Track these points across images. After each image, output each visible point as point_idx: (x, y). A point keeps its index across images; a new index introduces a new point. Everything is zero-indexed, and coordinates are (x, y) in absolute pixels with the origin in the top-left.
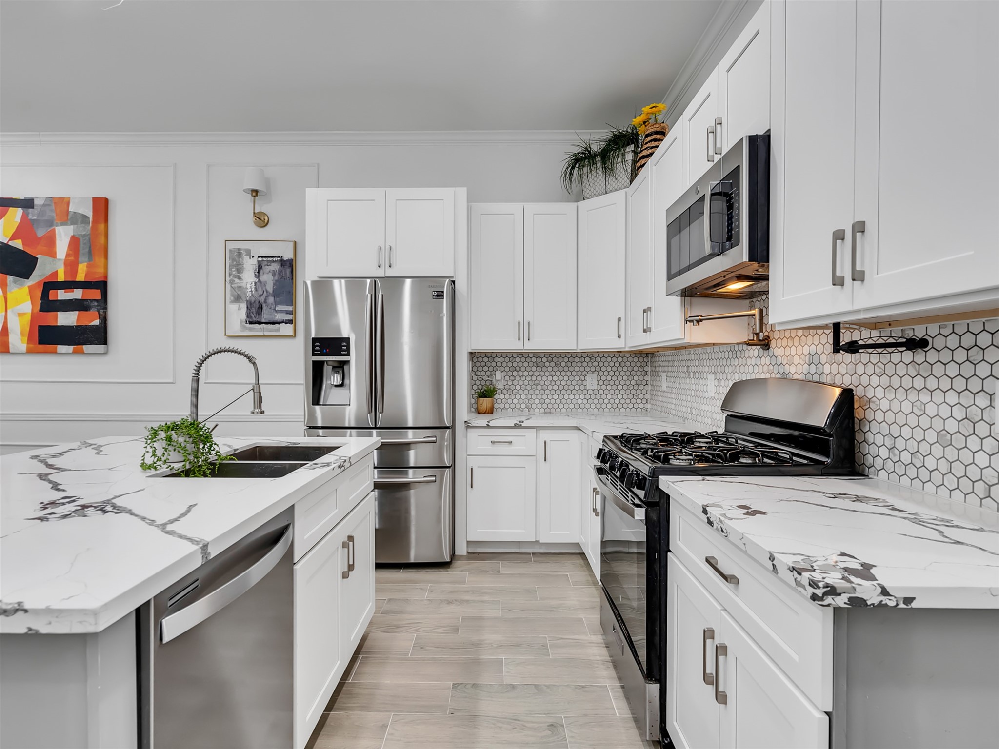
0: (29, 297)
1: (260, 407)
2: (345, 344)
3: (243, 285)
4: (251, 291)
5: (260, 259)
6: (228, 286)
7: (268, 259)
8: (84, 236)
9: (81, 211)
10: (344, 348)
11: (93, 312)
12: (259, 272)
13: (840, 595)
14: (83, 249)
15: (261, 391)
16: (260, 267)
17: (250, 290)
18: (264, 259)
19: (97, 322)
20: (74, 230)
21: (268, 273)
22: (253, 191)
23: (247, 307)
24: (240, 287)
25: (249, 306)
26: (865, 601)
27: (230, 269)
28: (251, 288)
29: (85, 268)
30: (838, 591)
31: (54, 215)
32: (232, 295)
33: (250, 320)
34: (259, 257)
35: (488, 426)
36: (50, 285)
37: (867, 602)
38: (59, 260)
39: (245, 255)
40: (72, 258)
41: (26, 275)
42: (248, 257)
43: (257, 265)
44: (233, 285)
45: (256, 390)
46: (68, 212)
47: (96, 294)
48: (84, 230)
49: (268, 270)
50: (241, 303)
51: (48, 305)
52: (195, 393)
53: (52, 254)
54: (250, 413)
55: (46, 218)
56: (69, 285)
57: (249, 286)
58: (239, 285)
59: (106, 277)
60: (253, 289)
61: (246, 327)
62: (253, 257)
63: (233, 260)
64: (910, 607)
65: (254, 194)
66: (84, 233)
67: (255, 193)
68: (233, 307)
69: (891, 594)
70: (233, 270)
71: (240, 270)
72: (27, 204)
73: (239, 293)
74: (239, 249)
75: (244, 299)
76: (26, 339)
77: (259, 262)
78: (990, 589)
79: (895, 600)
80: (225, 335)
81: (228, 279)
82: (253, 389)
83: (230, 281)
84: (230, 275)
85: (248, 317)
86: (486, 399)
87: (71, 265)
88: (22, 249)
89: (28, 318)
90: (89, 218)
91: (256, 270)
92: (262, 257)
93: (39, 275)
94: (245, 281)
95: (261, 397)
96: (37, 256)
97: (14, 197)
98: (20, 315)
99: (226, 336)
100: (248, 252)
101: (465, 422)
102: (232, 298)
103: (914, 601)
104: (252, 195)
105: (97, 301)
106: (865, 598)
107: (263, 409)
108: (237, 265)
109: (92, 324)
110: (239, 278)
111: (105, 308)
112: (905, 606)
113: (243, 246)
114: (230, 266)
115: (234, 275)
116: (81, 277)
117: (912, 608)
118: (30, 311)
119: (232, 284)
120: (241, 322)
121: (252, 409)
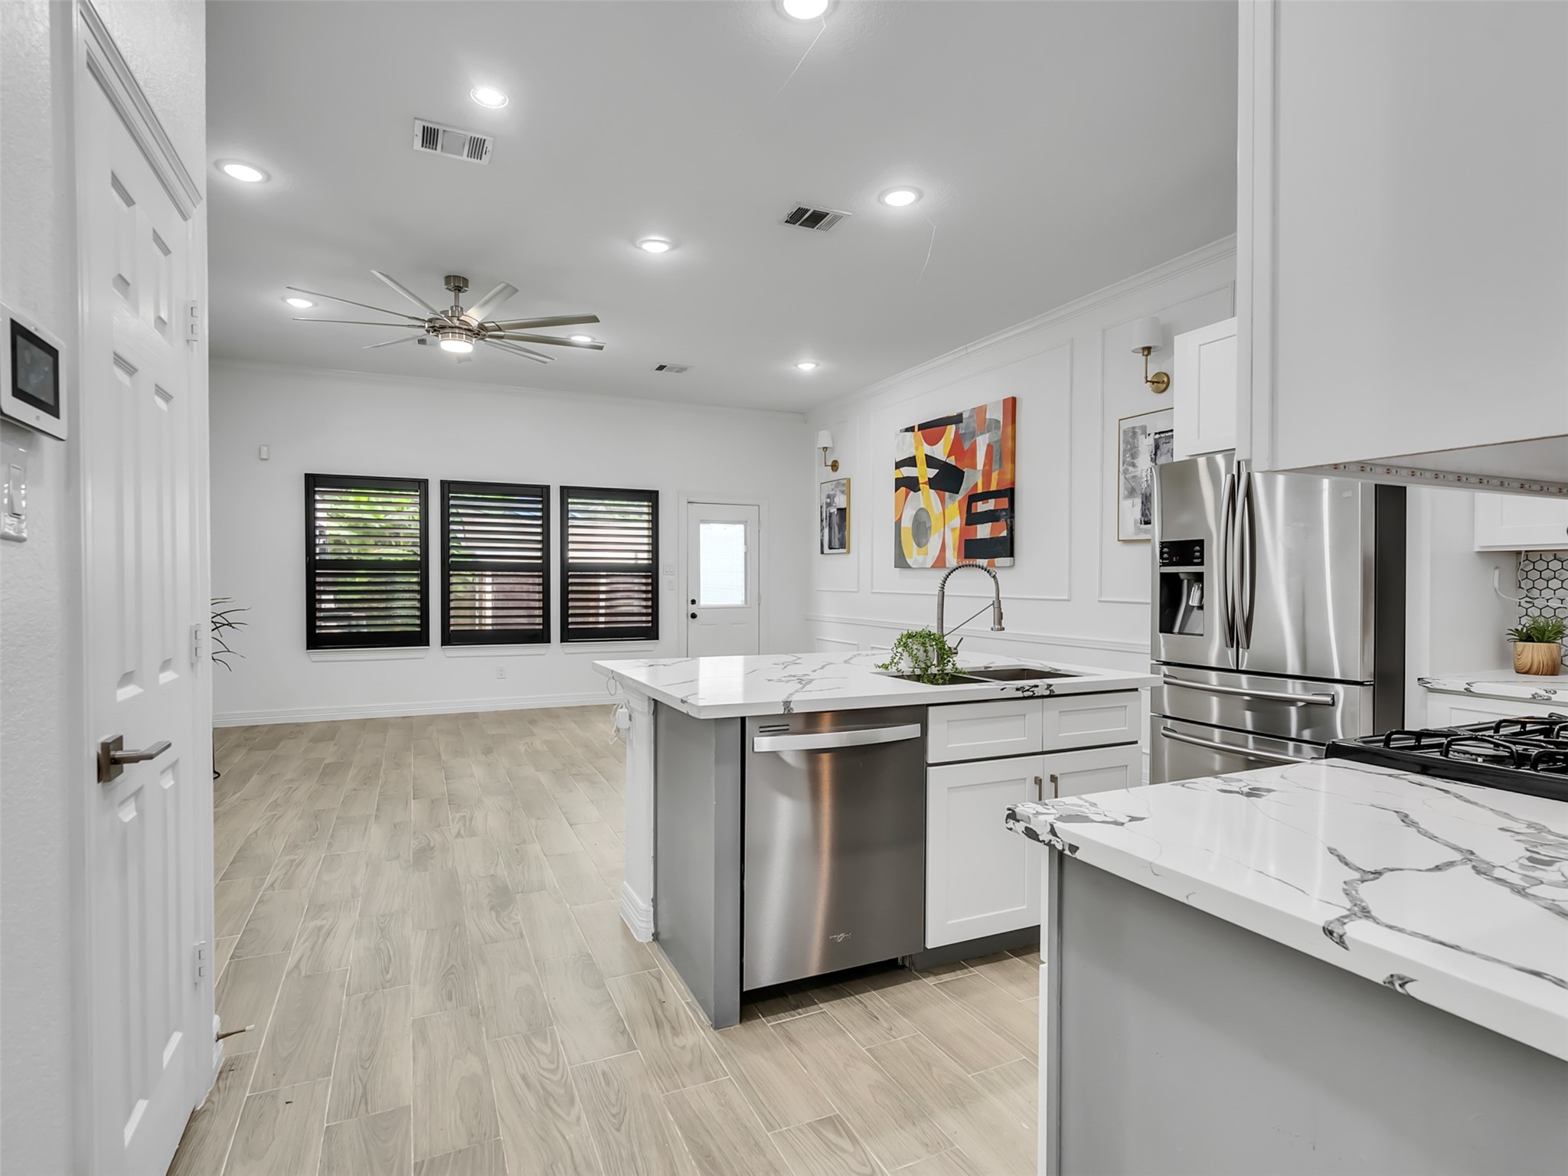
0: (958, 512)
1: (1000, 624)
2: (1198, 548)
3: (1138, 474)
4: (1147, 481)
5: (1157, 436)
6: (1122, 477)
7: (1167, 434)
8: (996, 442)
9: (994, 417)
10: (1198, 554)
11: (1002, 523)
12: (1155, 454)
13: (1018, 821)
14: (996, 458)
15: (1002, 607)
16: (1157, 447)
17: (1145, 479)
18: (1162, 435)
19: (1004, 533)
20: (989, 439)
21: (1166, 454)
22: (1144, 349)
23: (1142, 502)
24: (1134, 477)
25: (1144, 501)
26: (1038, 835)
27: (1124, 455)
28: (1147, 477)
29: (997, 476)
30: (1018, 818)
31: (976, 425)
32: (1126, 489)
33: (1146, 519)
34: (1156, 434)
35: (1468, 692)
36: (973, 498)
37: (1040, 837)
38: (979, 471)
39: (1141, 434)
40: (987, 468)
41: (956, 490)
42: (1144, 436)
43: (1154, 446)
44: (1127, 476)
45: (996, 605)
46: (985, 419)
47: (1004, 503)
48: (997, 435)
49: (1166, 450)
50: (1136, 497)
51: (972, 519)
52: (941, 606)
53: (974, 466)
54: (990, 629)
55: (970, 430)
56: (985, 496)
57: (1144, 474)
58: (1133, 475)
59: (1013, 483)
60: (1149, 478)
61: (1141, 529)
62: (1149, 435)
63: (1127, 443)
64: (1074, 856)
65: (1146, 353)
66: (996, 439)
67: (1147, 350)
68: (1127, 504)
69: (1058, 835)
70: (1127, 455)
71: (1134, 456)
72: (957, 419)
73: (1133, 484)
74: (1134, 428)
75: (1139, 492)
76: (956, 554)
77: (1156, 440)
78: (1151, 863)
79: (1061, 843)
80: (1119, 540)
81: (1121, 469)
82: (993, 604)
83: (1124, 470)
84: (1124, 463)
85: (1143, 515)
86: (1531, 644)
87: (987, 475)
88: (954, 464)
89: (958, 532)
90: (999, 422)
91: (1152, 452)
92: (1159, 433)
93: (965, 489)
94: (1140, 469)
95: (1002, 614)
96: (964, 470)
97: (951, 415)
98: (953, 530)
99: (1120, 542)
100: (1144, 429)
101: (1419, 679)
102: (1126, 492)
103: (1078, 851)
104: (1143, 355)
105: (1005, 510)
106: (1038, 833)
107: (1003, 626)
108: (1132, 449)
109: (1001, 535)
110: (1134, 465)
111: (1012, 517)
112: (1069, 854)
113: (1136, 423)
114: (1124, 451)
115: (1128, 462)
116: (993, 488)
117: (1076, 858)
118: (959, 526)
119: (1126, 474)
120: (1135, 521)
121: (992, 626)
